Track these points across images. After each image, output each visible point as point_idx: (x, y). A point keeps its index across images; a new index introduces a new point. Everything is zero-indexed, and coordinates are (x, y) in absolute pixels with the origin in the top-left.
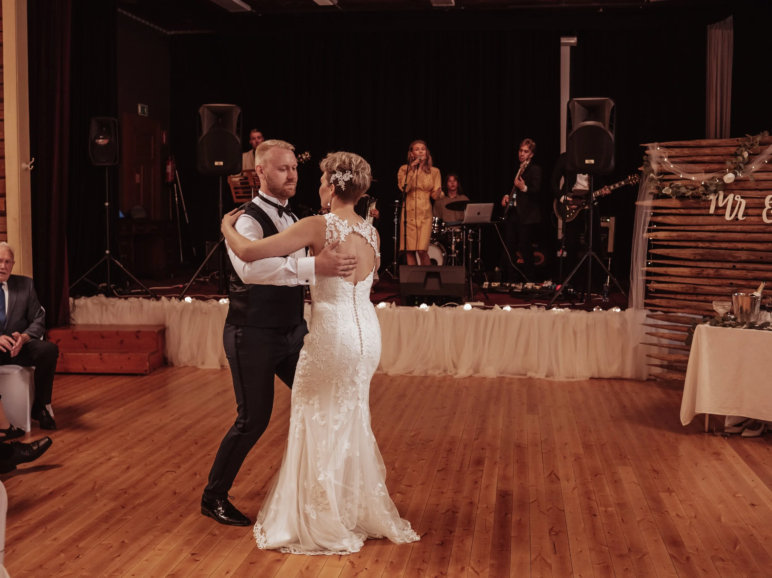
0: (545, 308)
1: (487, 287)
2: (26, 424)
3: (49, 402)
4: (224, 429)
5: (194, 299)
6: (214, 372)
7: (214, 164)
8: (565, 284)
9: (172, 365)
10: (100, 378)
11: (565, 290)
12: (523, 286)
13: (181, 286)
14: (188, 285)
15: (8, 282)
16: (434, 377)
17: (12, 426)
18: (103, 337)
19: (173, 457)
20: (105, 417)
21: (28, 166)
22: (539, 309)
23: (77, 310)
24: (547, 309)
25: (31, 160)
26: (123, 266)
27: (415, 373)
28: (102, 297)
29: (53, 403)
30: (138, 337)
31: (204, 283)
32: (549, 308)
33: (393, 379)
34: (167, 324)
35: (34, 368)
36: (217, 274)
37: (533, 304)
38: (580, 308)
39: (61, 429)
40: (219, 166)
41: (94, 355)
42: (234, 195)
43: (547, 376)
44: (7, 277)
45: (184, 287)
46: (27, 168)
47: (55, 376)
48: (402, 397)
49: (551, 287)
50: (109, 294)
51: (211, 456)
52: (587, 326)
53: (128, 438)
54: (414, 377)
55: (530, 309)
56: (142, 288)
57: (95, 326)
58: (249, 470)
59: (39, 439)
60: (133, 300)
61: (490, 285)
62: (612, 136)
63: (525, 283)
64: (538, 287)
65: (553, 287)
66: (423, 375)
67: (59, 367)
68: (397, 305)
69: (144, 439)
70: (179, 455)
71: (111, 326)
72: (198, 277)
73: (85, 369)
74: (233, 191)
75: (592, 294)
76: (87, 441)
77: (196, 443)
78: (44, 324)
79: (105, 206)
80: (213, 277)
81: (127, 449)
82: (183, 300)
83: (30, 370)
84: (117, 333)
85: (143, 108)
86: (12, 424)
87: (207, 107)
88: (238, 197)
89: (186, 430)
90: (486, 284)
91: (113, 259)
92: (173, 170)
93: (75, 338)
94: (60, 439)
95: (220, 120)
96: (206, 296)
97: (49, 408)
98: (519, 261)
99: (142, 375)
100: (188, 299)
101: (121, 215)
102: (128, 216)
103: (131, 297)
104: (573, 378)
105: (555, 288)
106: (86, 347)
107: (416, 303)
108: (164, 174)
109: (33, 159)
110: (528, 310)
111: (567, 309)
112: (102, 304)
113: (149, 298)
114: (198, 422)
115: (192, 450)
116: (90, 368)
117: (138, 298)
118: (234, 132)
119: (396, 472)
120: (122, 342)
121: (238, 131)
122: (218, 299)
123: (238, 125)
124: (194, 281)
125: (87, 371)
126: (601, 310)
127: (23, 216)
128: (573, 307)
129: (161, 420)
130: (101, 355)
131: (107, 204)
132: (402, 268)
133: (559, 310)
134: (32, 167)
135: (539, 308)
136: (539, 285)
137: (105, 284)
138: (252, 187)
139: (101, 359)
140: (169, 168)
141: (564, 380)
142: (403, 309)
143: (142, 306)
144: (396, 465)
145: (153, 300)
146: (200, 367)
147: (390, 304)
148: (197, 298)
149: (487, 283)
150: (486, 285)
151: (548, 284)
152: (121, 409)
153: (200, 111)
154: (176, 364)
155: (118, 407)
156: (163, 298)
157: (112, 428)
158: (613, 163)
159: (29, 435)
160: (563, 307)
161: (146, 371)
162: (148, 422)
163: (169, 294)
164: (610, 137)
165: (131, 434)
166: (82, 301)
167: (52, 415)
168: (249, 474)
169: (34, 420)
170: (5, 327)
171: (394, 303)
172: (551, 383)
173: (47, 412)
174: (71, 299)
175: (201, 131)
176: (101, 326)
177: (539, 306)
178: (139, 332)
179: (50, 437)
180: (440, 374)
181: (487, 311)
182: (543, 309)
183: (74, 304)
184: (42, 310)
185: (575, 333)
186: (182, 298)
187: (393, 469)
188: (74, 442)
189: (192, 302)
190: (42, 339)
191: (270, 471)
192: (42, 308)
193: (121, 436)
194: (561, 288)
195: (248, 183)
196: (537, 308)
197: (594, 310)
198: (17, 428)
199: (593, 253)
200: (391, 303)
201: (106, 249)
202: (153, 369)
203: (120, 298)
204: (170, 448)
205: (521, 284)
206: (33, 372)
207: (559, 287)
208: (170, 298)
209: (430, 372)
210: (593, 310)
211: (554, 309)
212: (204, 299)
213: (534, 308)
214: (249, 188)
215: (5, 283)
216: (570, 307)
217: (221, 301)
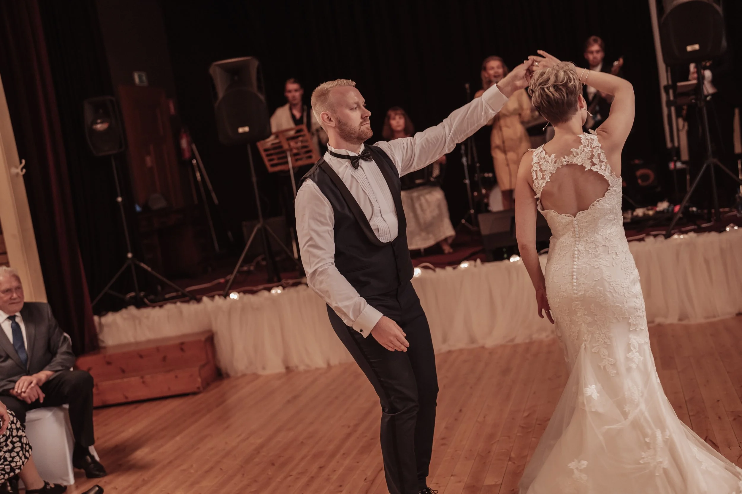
0: (663, 237)
2: (68, 475)
3: (92, 443)
4: (302, 442)
5: (241, 294)
6: (279, 376)
7: (238, 131)
8: (685, 203)
9: (228, 376)
10: (146, 406)
11: (686, 211)
12: (632, 214)
13: (222, 280)
14: (231, 277)
15: (21, 312)
16: (541, 342)
17: (47, 484)
18: (141, 357)
19: (249, 485)
20: (161, 450)
21: (18, 170)
23: (106, 330)
24: (666, 238)
25: (21, 163)
26: (152, 269)
27: (518, 341)
28: (132, 310)
29: (96, 443)
30: (182, 350)
31: (249, 272)
32: (668, 236)
33: (492, 352)
34: (214, 329)
35: (66, 406)
36: (263, 259)
37: (648, 235)
38: (709, 230)
39: (112, 472)
40: (244, 133)
41: (135, 380)
42: (268, 164)
43: (680, 320)
44: (21, 306)
45: (227, 282)
46: (17, 174)
47: (94, 412)
48: (506, 371)
49: (668, 210)
50: (140, 304)
51: (292, 477)
52: (722, 251)
53: (192, 471)
54: (516, 346)
55: (644, 241)
56: (177, 291)
57: (129, 344)
58: (341, 486)
59: (87, 490)
60: (169, 307)
62: (719, 9)
63: (633, 210)
64: (651, 213)
65: (670, 209)
66: (527, 341)
67: (96, 401)
68: (483, 261)
69: (211, 469)
70: (256, 481)
71: (149, 341)
72: (241, 266)
73: (126, 398)
74: (266, 159)
75: (721, 210)
76: (145, 482)
77: (273, 464)
78: (70, 351)
79: (117, 202)
80: (258, 263)
81: (192, 485)
82: (228, 298)
83: (63, 410)
84: (158, 349)
85: (140, 77)
86: (46, 481)
87: (219, 65)
88: (273, 166)
89: (258, 450)
91: (137, 262)
92: (189, 144)
93: (109, 363)
94: (112, 485)
95: (236, 78)
96: (255, 289)
97: (92, 450)
99: (194, 394)
100: (234, 296)
101: (138, 209)
102: (146, 208)
103: (166, 304)
104: (714, 317)
105: (673, 210)
106: (123, 371)
107: (505, 256)
108: (179, 150)
109: (24, 161)
110: (642, 243)
111: (692, 234)
112: (134, 318)
113: (187, 302)
114: (270, 439)
115: (270, 473)
116: (132, 397)
117: (175, 303)
118: (255, 89)
119: (514, 463)
120: (164, 358)
121: (259, 88)
122: (269, 290)
124: (238, 272)
125: (130, 399)
126: (736, 228)
127: (23, 230)
128: (699, 230)
129: (226, 443)
130: (142, 377)
131: (120, 199)
132: (481, 218)
133: (682, 237)
134: (24, 170)
135: (656, 239)
136: (652, 209)
137: (133, 294)
138: (287, 150)
139: (144, 382)
140: (184, 143)
141: (702, 321)
142: (492, 267)
143: (181, 312)
144: (513, 455)
145: (193, 303)
146: (261, 372)
147: (473, 262)
148: (245, 292)
151: (663, 206)
152: (178, 438)
153: (211, 71)
154: (232, 373)
155: (174, 437)
156: (205, 299)
157: (170, 462)
158: (724, 43)
159: (73, 488)
160: (686, 232)
161: (198, 388)
162: (212, 449)
163: (210, 293)
164: (717, 12)
165: (194, 466)
166: (110, 318)
167: (97, 458)
168: (341, 491)
169: (77, 470)
170: (28, 367)
171: (478, 261)
172: (687, 328)
173: (92, 457)
174: (96, 318)
175: (215, 95)
176: (137, 343)
177: (655, 236)
178: (182, 344)
179: (99, 485)
180: (547, 336)
182: (661, 239)
183: (100, 324)
184: (65, 337)
185: (707, 262)
186: (226, 295)
187: (510, 460)
188: (129, 486)
189: (240, 298)
190: (72, 369)
191: (366, 483)
192: (66, 334)
193: (184, 470)
194: (680, 209)
195: (281, 147)
196: (653, 239)
197: (728, 229)
198: (55, 485)
199: (715, 160)
200: (475, 260)
201: (128, 252)
202: (207, 385)
203: (154, 307)
204: (243, 474)
205: (630, 212)
206: (67, 412)
207: (677, 208)
208: (212, 297)
209: (535, 336)
210: (725, 230)
211: (676, 236)
212: (253, 292)
213: (650, 240)
214: (284, 152)
215: (18, 314)
216: (695, 231)
217: (273, 291)
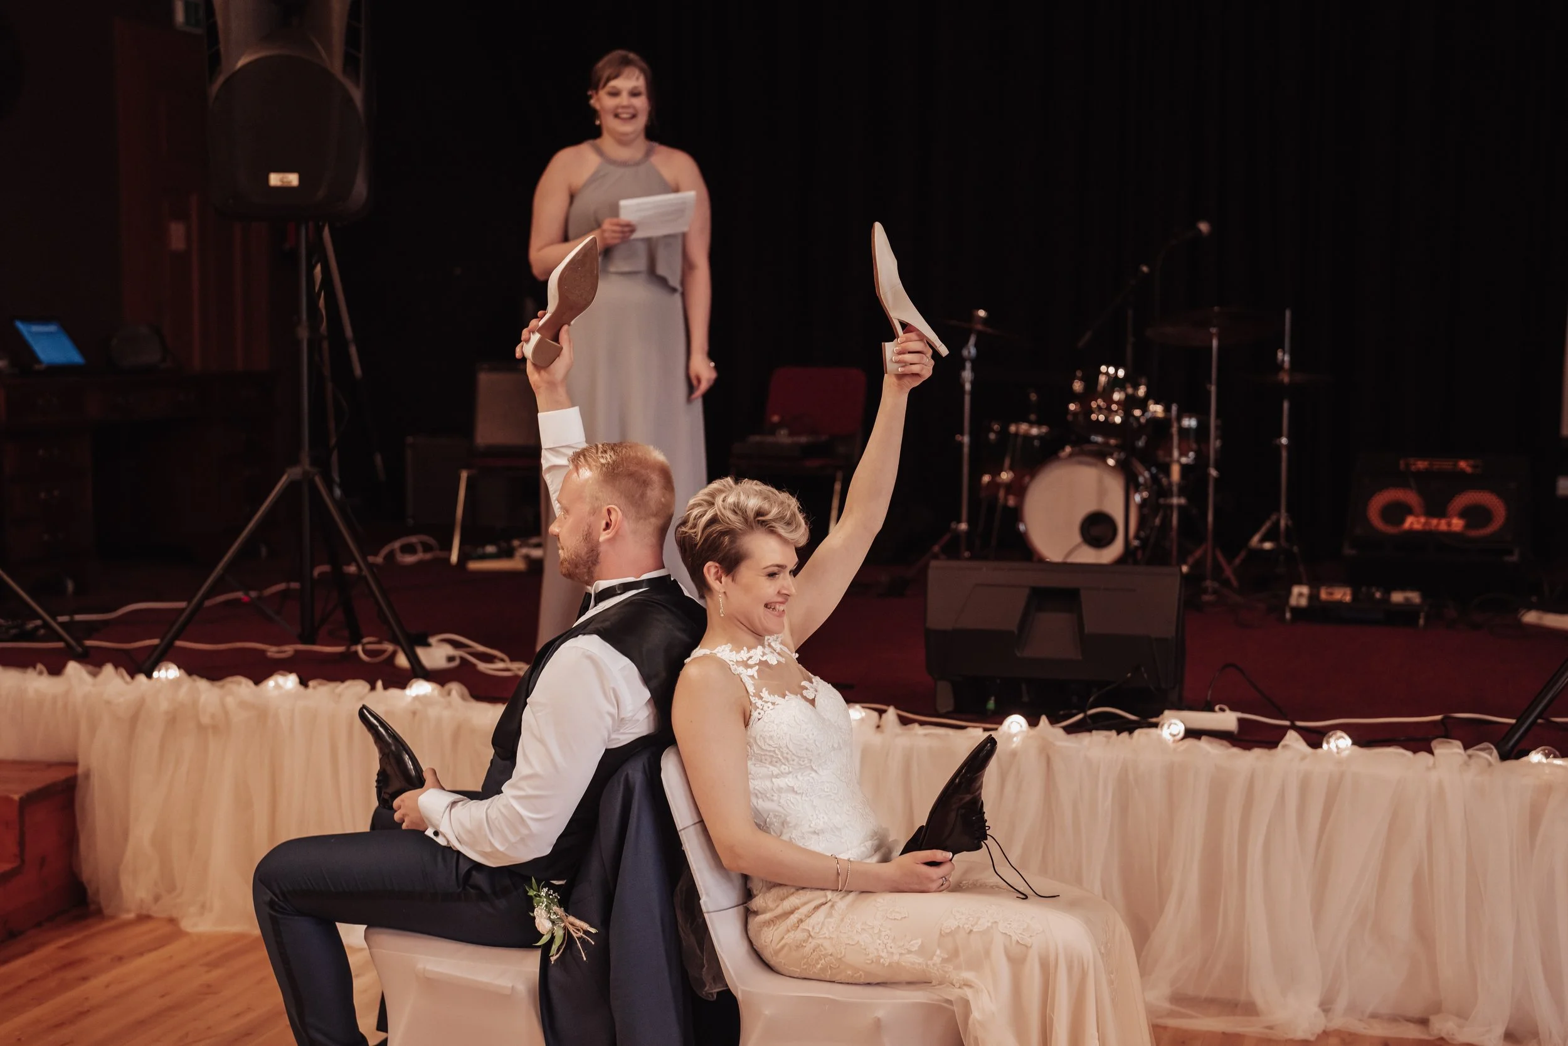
0: (1495, 752)
1: (1303, 602)
5: (185, 673)
7: (267, 179)
9: (99, 914)
22: (1470, 756)
24: (1504, 757)
32: (1513, 752)
40: (285, 190)
55: (1431, 752)
61: (1313, 597)
68: (905, 719)
90: (1299, 594)
98: (1412, 523)
100: (165, 675)
110: (1423, 757)
113: (25, 666)
118: (336, 66)
121: (350, 62)
123: (352, 37)
133: (1557, 761)
135: (1470, 751)
145: (41, 673)
146: (190, 924)
147: (875, 714)
149: (1305, 590)
150: (1301, 595)
154: (110, 907)
156: (73, 667)
163: (93, 654)
171: (893, 712)
177: (1469, 744)
181: (1256, 757)
182: (1486, 758)
196: (1461, 751)
200: (884, 711)
208: (95, 668)
211: (1537, 757)
213: (1450, 753)
217: (270, 684)
